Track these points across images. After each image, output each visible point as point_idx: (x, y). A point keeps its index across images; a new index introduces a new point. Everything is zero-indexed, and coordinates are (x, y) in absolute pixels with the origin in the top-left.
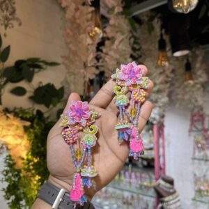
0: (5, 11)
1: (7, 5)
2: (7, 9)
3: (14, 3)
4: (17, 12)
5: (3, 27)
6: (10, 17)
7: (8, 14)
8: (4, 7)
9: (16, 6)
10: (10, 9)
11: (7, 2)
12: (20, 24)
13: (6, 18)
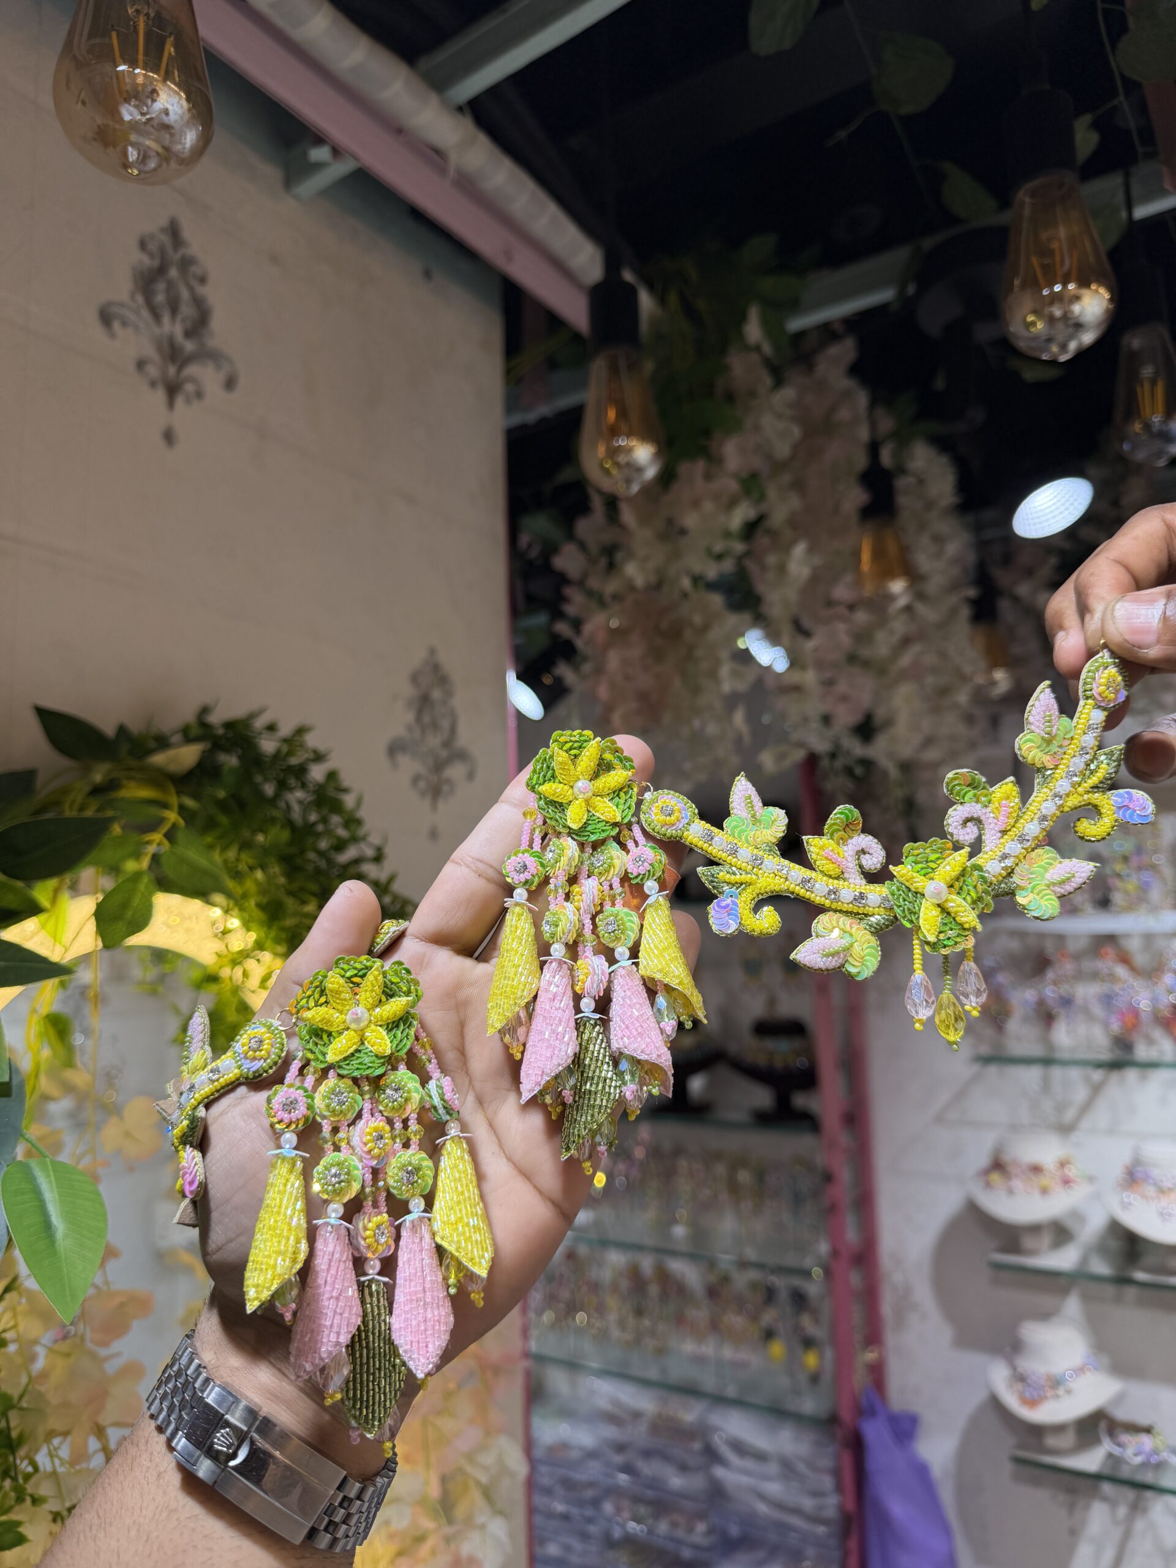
0: (166, 319)
1: (171, 285)
2: (174, 310)
3: (203, 280)
4: (218, 323)
5: (160, 395)
6: (189, 346)
7: (178, 330)
8: (160, 298)
9: (211, 293)
10: (187, 310)
11: (173, 273)
12: (230, 384)
13: (173, 354)
